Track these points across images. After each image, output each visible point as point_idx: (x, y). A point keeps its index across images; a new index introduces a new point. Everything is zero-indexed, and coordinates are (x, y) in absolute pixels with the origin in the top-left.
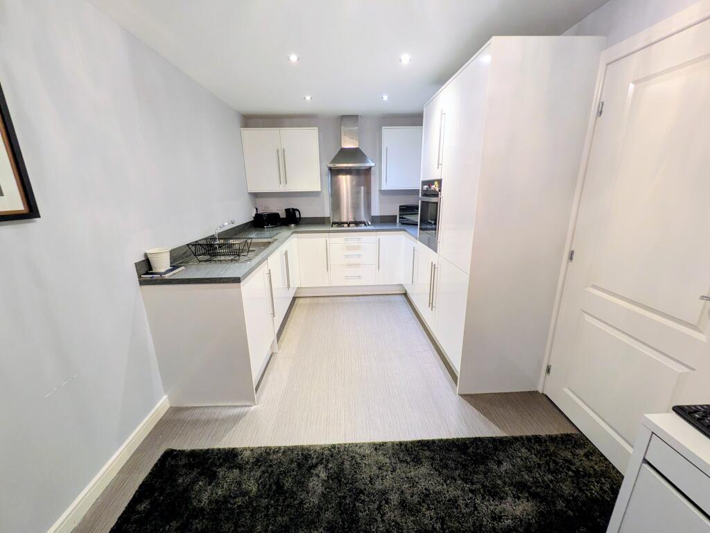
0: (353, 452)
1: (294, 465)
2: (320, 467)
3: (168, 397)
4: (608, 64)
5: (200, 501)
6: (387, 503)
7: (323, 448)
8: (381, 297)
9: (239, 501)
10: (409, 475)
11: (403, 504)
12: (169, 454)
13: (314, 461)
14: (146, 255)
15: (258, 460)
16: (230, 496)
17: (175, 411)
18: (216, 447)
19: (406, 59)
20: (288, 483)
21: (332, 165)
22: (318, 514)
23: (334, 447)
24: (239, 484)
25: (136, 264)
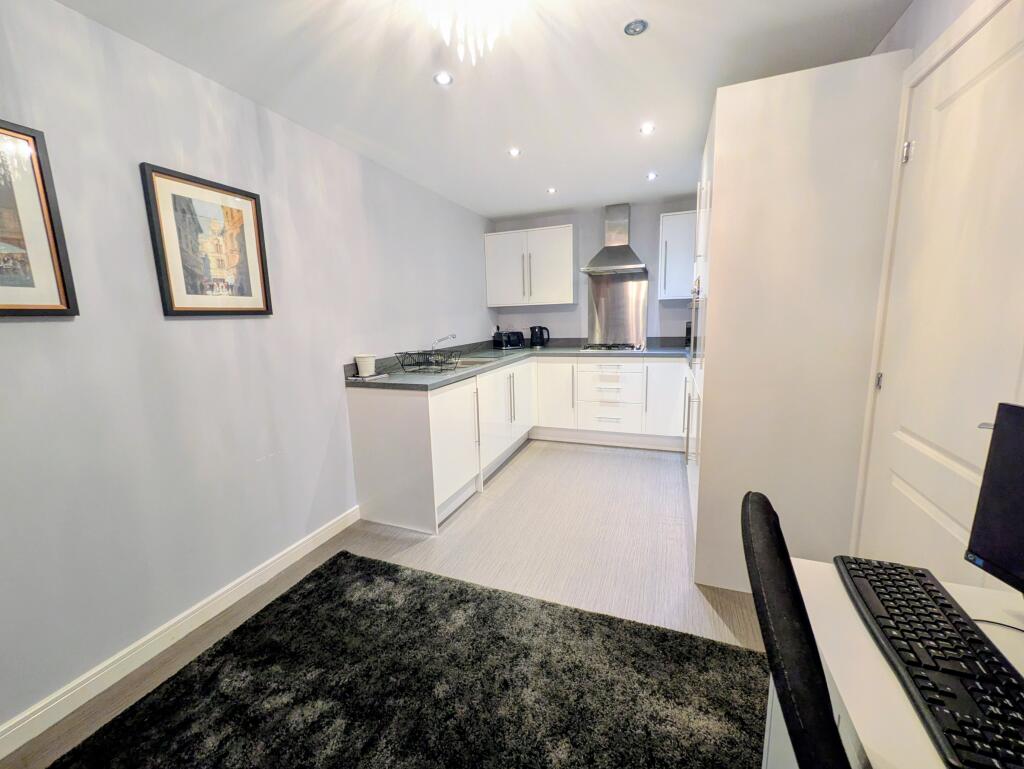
0: (514, 601)
1: (446, 595)
2: (471, 604)
3: (360, 508)
4: (914, 86)
5: (352, 596)
6: (526, 657)
7: (484, 590)
8: (649, 453)
9: (383, 607)
10: (567, 642)
11: (543, 665)
12: (344, 555)
13: (469, 597)
14: (355, 360)
15: (414, 581)
16: (377, 601)
17: (364, 523)
18: (384, 560)
19: (648, 128)
20: (433, 607)
21: (592, 269)
22: (448, 642)
23: (495, 591)
24: (390, 594)
25: (345, 366)
